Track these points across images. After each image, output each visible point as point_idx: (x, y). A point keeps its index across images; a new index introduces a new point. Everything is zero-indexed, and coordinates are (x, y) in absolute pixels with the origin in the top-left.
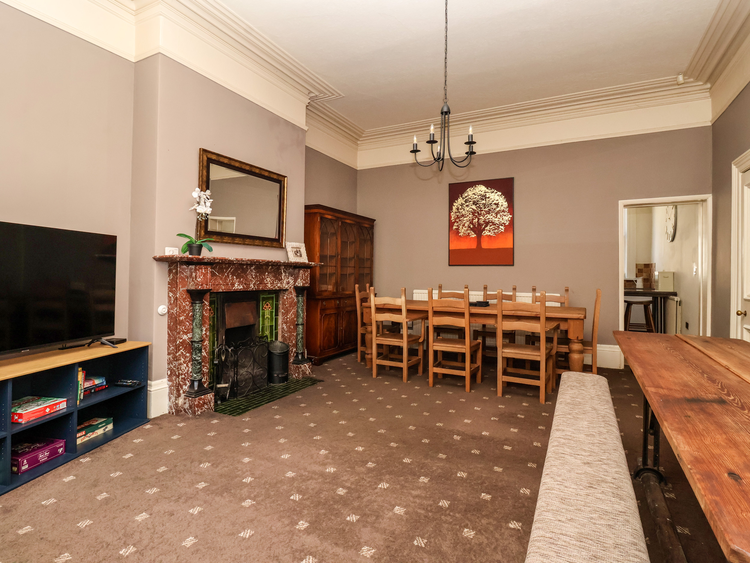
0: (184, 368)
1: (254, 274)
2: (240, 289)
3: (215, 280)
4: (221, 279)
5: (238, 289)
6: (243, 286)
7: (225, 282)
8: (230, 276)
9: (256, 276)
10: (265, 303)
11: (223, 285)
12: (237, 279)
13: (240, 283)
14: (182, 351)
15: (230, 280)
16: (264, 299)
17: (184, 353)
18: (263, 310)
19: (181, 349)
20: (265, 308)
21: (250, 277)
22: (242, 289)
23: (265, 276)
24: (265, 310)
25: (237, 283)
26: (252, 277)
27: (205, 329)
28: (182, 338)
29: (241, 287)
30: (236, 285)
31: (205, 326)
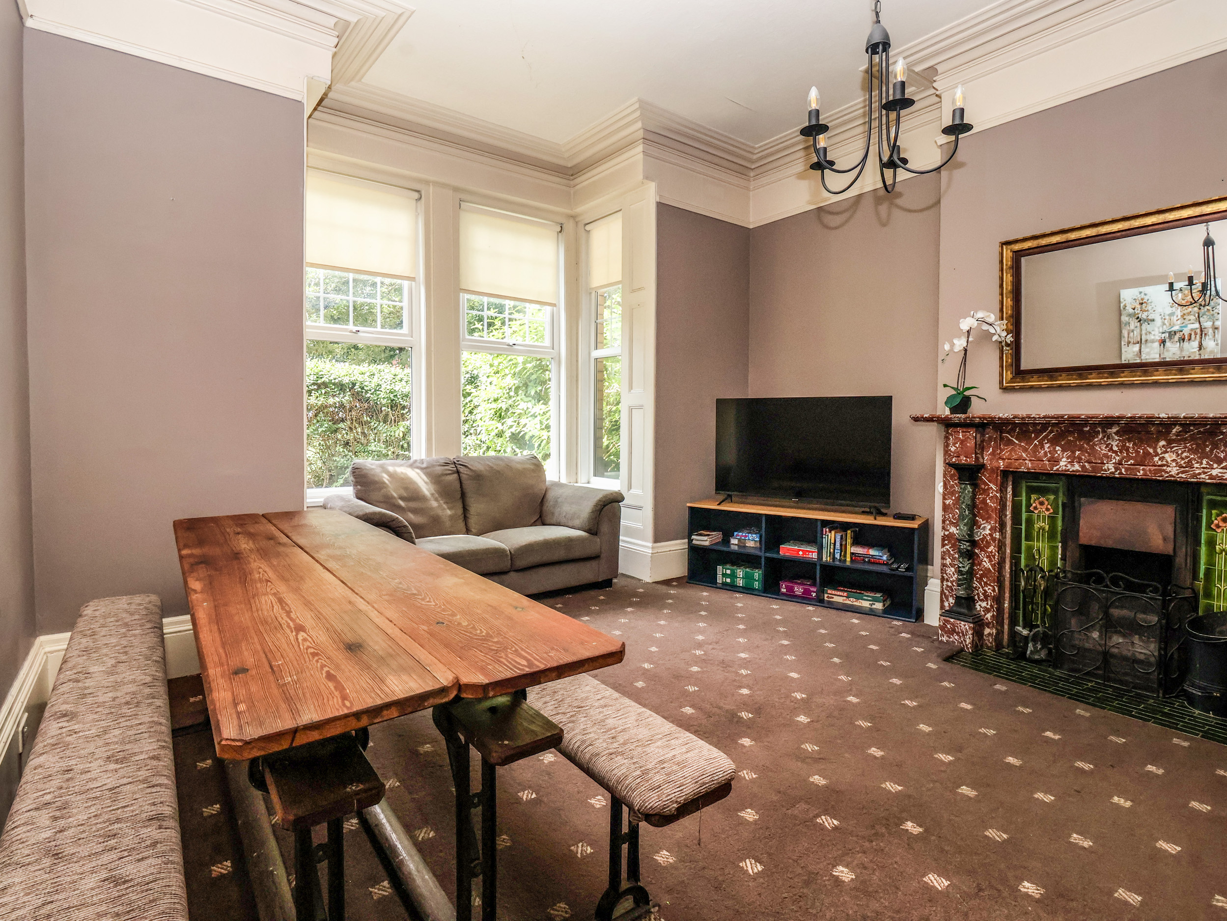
0: (951, 573)
1: (1114, 444)
2: (1073, 471)
3: (1011, 451)
4: (1025, 450)
5: (1068, 470)
6: (1083, 467)
7: (1035, 456)
8: (1047, 446)
9: (1124, 448)
10: (1218, 515)
11: (1030, 460)
12: (1063, 451)
13: (1072, 460)
14: (947, 547)
15: (1046, 453)
16: (1213, 505)
17: (952, 552)
18: (1209, 527)
19: (946, 545)
20: (1218, 526)
21: (1102, 449)
22: (1077, 471)
23: (1155, 449)
24: (1219, 530)
25: (1064, 459)
26: (1111, 449)
27: (989, 527)
28: (948, 530)
29: (1077, 467)
30: (1062, 463)
31: (990, 523)
